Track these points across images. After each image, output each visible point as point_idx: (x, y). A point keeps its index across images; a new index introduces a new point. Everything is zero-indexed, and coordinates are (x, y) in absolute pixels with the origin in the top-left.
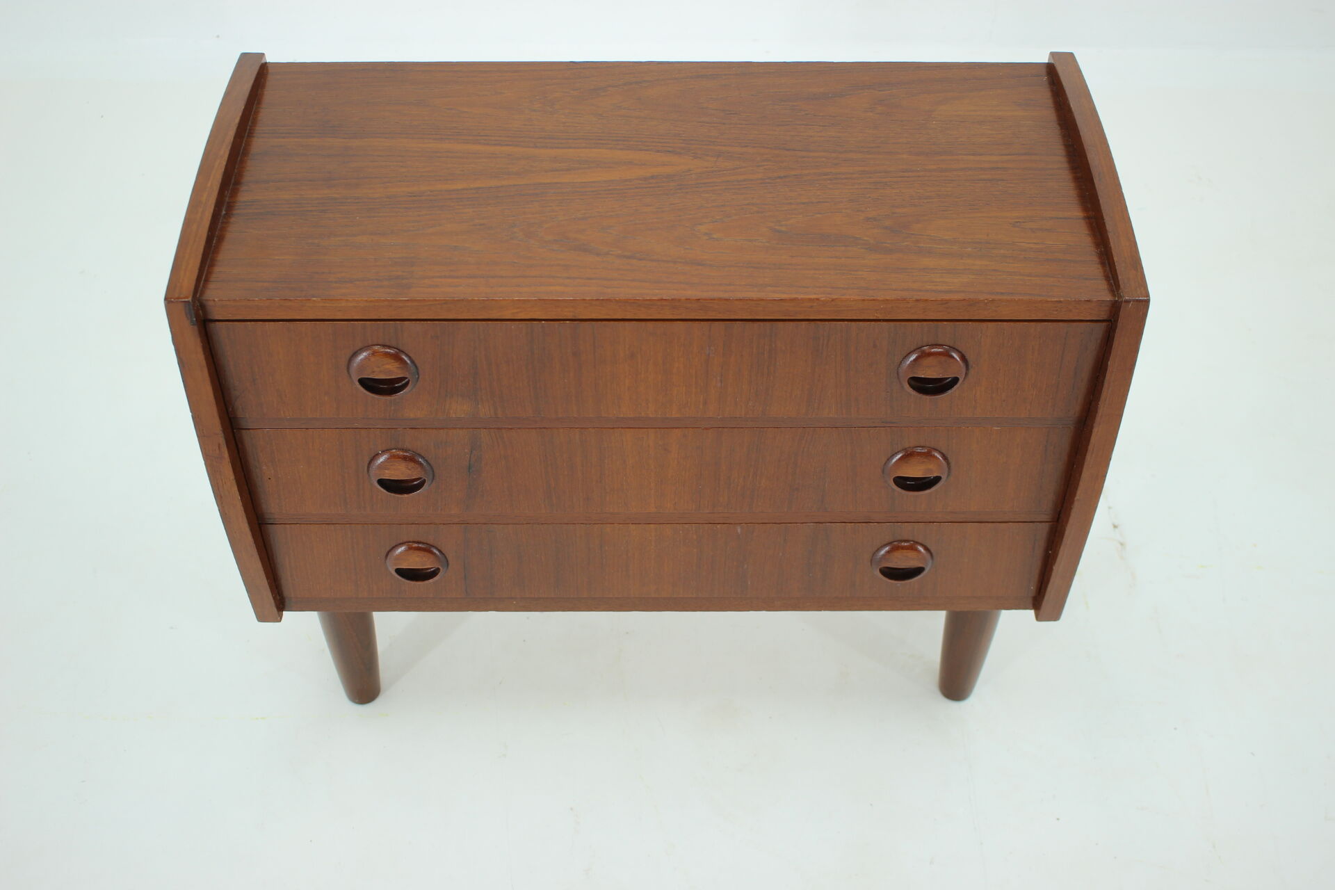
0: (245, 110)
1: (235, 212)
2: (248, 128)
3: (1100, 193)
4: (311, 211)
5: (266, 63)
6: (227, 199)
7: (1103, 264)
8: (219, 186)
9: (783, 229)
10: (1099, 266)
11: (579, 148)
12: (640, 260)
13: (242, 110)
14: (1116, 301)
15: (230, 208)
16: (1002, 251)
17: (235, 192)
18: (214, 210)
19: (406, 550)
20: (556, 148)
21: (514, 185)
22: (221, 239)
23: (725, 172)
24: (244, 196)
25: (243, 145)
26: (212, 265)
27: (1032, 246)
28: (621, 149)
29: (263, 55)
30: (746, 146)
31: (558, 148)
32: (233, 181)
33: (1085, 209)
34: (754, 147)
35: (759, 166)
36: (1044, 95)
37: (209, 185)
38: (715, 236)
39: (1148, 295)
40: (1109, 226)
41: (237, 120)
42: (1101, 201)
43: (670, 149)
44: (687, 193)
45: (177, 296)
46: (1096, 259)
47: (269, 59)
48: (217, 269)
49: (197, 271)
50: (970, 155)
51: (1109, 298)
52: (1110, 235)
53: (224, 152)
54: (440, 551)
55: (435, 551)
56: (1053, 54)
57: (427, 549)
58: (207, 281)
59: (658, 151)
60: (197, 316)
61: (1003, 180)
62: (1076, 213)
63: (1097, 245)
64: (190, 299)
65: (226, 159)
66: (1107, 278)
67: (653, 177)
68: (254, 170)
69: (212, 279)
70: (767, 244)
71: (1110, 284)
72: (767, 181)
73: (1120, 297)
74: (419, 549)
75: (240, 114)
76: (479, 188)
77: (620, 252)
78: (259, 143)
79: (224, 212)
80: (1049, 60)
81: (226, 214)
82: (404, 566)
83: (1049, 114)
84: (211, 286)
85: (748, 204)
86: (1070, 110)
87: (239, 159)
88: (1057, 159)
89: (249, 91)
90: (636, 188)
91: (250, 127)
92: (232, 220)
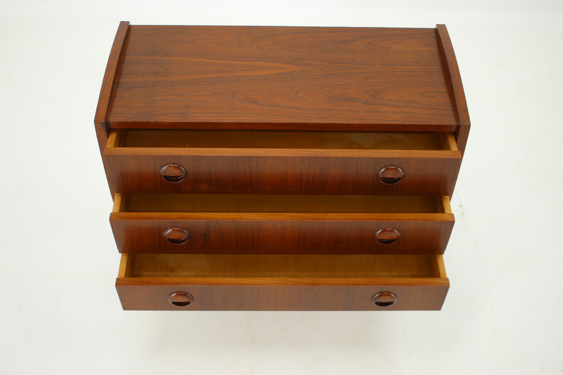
0: (123, 45)
1: (119, 86)
2: (124, 52)
3: (453, 83)
4: (149, 86)
5: (130, 25)
6: (117, 81)
7: (453, 110)
8: (114, 76)
9: (331, 95)
10: (452, 111)
11: (252, 61)
12: (276, 107)
13: (122, 45)
14: (458, 125)
15: (118, 84)
16: (415, 105)
17: (119, 78)
18: (112, 86)
19: (176, 295)
20: (243, 61)
21: (227, 76)
22: (115, 97)
23: (309, 72)
24: (123, 80)
25: (122, 59)
26: (111, 108)
27: (426, 103)
28: (268, 62)
29: (129, 22)
30: (317, 61)
31: (245, 61)
32: (119, 74)
33: (448, 88)
34: (320, 62)
35: (322, 70)
36: (434, 42)
37: (110, 76)
38: (305, 98)
39: (470, 123)
40: (456, 96)
41: (120, 49)
42: (453, 86)
43: (288, 62)
44: (294, 80)
45: (99, 120)
46: (451, 108)
47: (132, 23)
48: (113, 109)
49: (106, 110)
50: (403, 66)
51: (455, 124)
52: (457, 99)
53: (116, 62)
54: (191, 295)
55: (189, 295)
56: (437, 25)
57: (185, 294)
58: (110, 114)
59: (283, 63)
60: (106, 127)
61: (416, 76)
62: (444, 89)
63: (452, 103)
64: (104, 121)
65: (116, 65)
66: (455, 116)
67: (281, 74)
68: (127, 69)
69: (111, 113)
70: (325, 101)
71: (456, 119)
72: (325, 75)
73: (460, 124)
74: (182, 295)
75: (121, 47)
76: (214, 77)
77: (268, 104)
78: (128, 58)
79: (116, 86)
80: (436, 27)
81: (116, 87)
82: (176, 301)
83: (435, 49)
84: (112, 115)
85: (317, 85)
86: (443, 48)
87: (121, 64)
88: (437, 68)
89: (124, 37)
90: (275, 78)
91: (125, 51)
92: (119, 89)
